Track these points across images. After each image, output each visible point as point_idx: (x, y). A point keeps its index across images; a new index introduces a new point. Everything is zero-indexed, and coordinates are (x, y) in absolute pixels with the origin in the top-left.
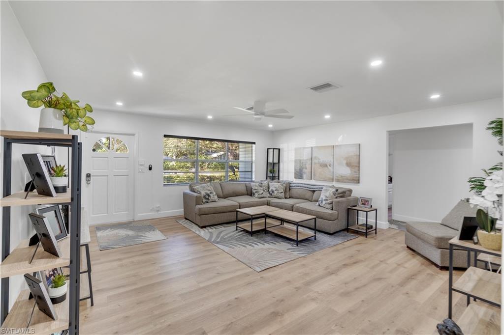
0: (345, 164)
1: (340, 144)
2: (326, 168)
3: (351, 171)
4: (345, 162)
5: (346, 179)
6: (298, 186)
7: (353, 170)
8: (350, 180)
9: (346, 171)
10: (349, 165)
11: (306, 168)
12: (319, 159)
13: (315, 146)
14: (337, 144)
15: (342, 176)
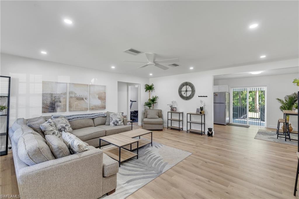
0: (97, 98)
1: (93, 84)
2: (82, 101)
3: (101, 102)
4: (97, 96)
5: (99, 107)
6: (78, 118)
7: (103, 101)
8: (101, 108)
9: (98, 103)
10: (100, 98)
11: (60, 102)
12: (76, 94)
13: (69, 82)
14: (90, 84)
15: (95, 106)
